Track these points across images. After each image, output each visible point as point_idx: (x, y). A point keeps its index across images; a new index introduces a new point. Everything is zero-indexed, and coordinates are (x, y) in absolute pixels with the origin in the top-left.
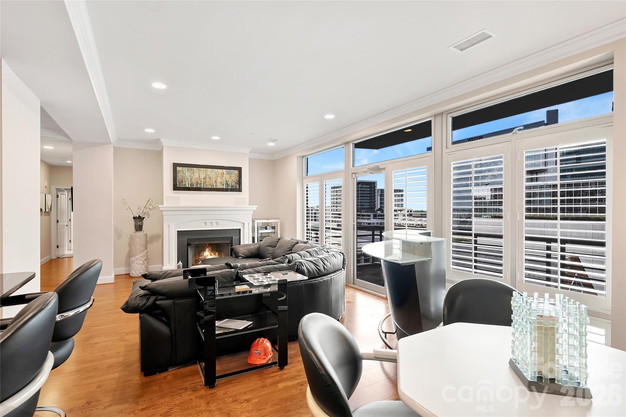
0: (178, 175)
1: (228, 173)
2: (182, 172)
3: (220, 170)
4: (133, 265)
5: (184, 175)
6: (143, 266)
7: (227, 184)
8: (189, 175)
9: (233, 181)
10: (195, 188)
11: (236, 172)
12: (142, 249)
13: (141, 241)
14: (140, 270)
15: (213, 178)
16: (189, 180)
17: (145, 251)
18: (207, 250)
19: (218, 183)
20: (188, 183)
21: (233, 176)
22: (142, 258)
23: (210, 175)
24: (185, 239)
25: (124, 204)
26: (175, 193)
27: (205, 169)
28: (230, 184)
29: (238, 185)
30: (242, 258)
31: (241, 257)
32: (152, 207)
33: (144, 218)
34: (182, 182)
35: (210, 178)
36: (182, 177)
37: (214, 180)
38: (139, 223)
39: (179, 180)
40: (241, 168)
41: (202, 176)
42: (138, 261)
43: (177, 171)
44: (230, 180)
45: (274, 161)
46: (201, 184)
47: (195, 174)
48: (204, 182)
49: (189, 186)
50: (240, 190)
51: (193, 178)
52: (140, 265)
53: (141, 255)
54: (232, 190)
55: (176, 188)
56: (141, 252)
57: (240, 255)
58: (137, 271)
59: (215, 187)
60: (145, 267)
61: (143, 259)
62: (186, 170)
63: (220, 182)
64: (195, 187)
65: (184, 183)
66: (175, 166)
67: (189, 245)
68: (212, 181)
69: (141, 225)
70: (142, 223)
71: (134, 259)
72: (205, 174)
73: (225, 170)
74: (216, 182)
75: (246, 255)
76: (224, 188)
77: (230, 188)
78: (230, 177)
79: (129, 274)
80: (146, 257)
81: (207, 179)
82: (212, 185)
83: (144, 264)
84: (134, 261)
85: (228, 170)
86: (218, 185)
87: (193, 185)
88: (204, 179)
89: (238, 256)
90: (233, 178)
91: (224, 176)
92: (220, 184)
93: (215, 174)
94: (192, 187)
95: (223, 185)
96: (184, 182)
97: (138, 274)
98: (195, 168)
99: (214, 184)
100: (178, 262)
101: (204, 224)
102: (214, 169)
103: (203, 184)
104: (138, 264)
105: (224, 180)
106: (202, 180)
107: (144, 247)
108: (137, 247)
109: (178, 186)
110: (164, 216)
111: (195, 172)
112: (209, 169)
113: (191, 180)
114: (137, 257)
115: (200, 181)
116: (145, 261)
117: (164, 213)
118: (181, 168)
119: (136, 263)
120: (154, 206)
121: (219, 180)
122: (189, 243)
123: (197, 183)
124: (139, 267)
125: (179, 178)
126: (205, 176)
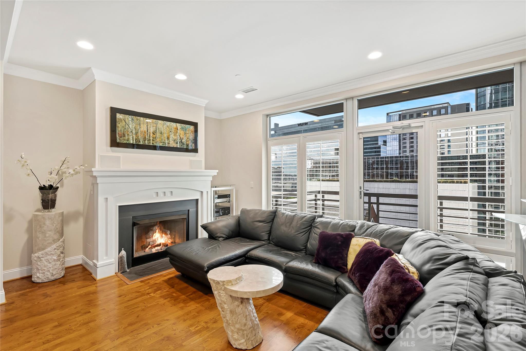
0: (118, 124)
1: (182, 128)
2: (123, 121)
3: (173, 123)
4: (39, 263)
5: (127, 126)
6: (59, 263)
7: (182, 142)
8: (134, 127)
9: (188, 139)
10: (142, 145)
11: (192, 128)
12: (56, 237)
13: (55, 225)
14: (53, 270)
15: (165, 133)
16: (134, 133)
17: (61, 240)
18: (157, 231)
19: (171, 140)
20: (133, 137)
21: (188, 132)
22: (56, 250)
23: (161, 128)
24: (129, 218)
25: (23, 165)
26: (113, 151)
27: (155, 120)
28: (185, 143)
29: (194, 145)
30: (224, 240)
31: (222, 238)
32: (74, 170)
33: (58, 188)
34: (124, 135)
35: (161, 133)
36: (123, 129)
37: (165, 135)
38: (51, 196)
39: (120, 132)
40: (197, 123)
41: (152, 130)
42: (49, 257)
43: (117, 120)
44: (185, 138)
45: (221, 120)
46: (150, 140)
47: (142, 125)
48: (153, 138)
49: (134, 141)
50: (195, 150)
51: (139, 131)
52: (53, 263)
53: (54, 246)
54: (187, 150)
55: (114, 143)
56: (55, 241)
57: (219, 235)
58: (46, 273)
59: (167, 146)
60: (61, 264)
61: (58, 252)
62: (130, 119)
63: (173, 139)
64: (141, 143)
65: (126, 138)
66: (114, 111)
67: (134, 224)
68: (164, 138)
69: (53, 198)
70: (56, 196)
71: (42, 254)
72: (155, 127)
73: (180, 124)
74: (168, 138)
75: (227, 234)
76: (178, 147)
77: (185, 147)
78: (185, 134)
79: (30, 277)
80: (62, 248)
81: (158, 135)
82: (163, 143)
83: (59, 260)
84: (42, 257)
85: (183, 125)
86: (171, 143)
87: (140, 141)
88: (154, 134)
89: (216, 237)
90: (188, 135)
91: (178, 132)
92: (173, 141)
93: (167, 128)
94: (138, 143)
95: (177, 143)
96: (126, 135)
97: (50, 276)
98: (142, 118)
99: (167, 142)
100: (120, 251)
101: (155, 195)
102: (166, 122)
103: (152, 140)
104: (49, 261)
105: (178, 136)
106: (152, 135)
107: (59, 233)
108: (47, 235)
109: (118, 141)
110: (99, 184)
111: (142, 123)
112: (160, 122)
113: (136, 133)
114: (47, 250)
115: (148, 136)
116: (62, 255)
117: (99, 180)
118: (123, 115)
119: (45, 260)
120: (76, 170)
121: (172, 136)
122: (134, 223)
123: (144, 138)
124: (51, 266)
125: (119, 129)
126: (155, 129)
